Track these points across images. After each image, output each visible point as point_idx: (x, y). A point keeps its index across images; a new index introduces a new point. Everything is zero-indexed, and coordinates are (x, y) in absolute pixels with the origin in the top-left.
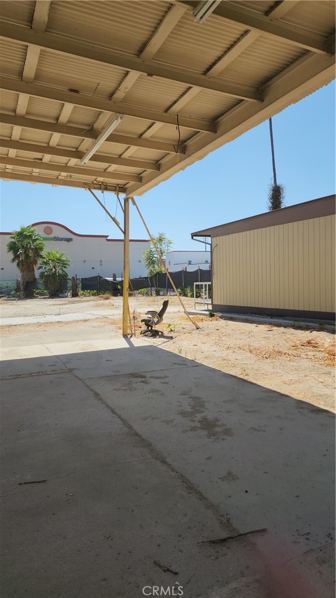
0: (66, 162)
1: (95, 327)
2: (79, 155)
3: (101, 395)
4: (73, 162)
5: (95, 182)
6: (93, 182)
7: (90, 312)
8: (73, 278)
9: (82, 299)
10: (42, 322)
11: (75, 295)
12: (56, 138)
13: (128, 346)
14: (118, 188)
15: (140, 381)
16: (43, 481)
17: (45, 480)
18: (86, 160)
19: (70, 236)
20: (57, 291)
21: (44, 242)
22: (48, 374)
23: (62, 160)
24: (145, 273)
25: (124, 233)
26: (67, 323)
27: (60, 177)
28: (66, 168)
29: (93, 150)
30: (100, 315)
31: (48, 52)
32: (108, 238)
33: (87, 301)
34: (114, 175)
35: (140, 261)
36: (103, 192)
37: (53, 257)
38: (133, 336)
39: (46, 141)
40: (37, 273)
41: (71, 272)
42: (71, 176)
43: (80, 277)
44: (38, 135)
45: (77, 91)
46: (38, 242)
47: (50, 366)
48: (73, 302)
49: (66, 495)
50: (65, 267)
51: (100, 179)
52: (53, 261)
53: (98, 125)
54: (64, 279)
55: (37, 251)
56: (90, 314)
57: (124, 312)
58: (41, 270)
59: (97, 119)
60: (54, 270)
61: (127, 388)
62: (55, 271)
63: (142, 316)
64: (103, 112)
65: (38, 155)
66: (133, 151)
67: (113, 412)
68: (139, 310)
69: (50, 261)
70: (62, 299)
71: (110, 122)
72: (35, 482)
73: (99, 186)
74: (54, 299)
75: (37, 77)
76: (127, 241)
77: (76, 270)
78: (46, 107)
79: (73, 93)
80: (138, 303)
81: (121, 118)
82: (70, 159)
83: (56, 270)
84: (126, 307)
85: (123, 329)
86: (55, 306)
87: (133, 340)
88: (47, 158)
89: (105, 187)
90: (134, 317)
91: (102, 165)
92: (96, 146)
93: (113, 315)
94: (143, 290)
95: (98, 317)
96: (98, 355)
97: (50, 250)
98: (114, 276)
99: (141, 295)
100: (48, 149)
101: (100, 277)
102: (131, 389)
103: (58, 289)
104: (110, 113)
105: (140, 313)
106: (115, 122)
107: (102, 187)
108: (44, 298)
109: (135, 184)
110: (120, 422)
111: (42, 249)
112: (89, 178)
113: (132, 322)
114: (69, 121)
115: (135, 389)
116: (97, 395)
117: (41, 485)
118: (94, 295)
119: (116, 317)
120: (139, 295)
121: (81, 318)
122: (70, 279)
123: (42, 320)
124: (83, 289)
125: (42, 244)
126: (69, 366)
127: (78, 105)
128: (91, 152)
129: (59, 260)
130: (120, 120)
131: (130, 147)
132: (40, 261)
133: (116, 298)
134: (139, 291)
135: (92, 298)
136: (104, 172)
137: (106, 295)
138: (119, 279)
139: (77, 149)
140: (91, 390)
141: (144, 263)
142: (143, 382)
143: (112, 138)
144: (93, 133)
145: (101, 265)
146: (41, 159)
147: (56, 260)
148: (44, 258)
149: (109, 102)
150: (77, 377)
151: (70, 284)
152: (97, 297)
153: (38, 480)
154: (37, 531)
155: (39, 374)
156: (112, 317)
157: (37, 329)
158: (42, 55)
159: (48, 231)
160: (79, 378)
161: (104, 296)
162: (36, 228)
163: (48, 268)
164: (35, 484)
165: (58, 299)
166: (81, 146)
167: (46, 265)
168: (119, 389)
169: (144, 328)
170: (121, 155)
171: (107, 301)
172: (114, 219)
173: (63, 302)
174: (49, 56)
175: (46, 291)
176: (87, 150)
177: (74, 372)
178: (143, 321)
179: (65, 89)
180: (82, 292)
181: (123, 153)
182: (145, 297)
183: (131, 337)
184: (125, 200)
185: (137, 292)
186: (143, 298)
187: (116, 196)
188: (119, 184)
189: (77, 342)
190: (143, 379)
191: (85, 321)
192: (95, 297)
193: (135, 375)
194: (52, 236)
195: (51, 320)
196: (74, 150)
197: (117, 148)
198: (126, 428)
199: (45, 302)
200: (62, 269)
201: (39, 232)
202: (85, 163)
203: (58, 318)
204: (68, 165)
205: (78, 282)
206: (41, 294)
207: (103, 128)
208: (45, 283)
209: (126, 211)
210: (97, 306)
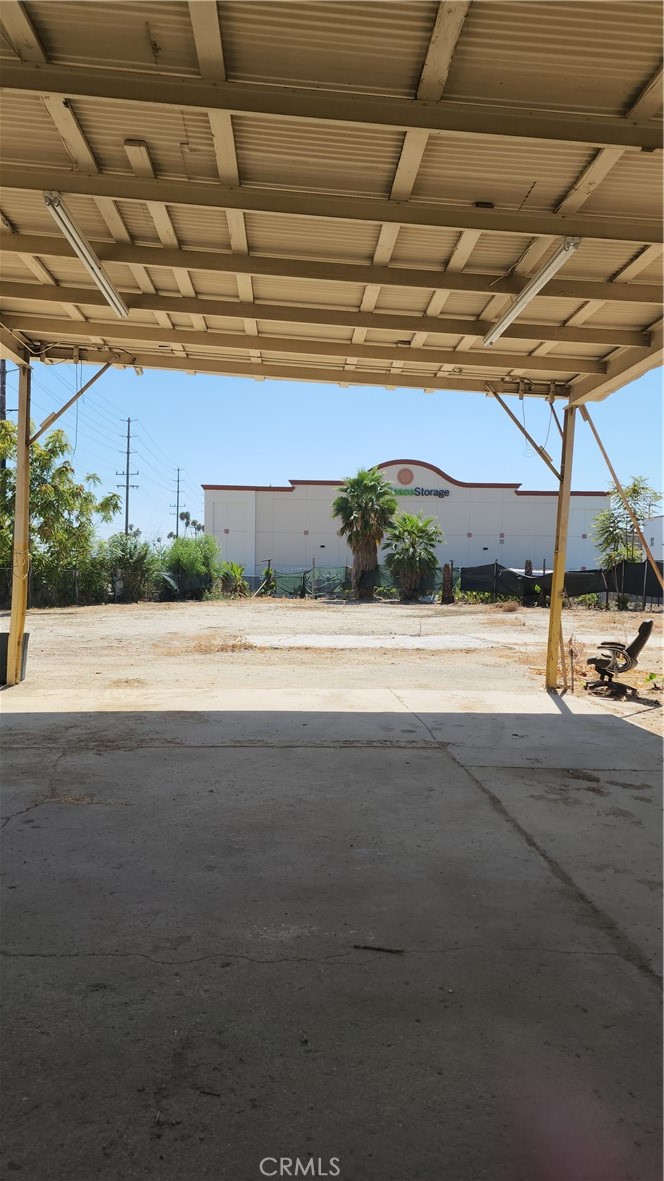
0: (454, 343)
1: (487, 665)
2: (481, 327)
3: (504, 804)
4: (469, 341)
5: (507, 379)
6: (503, 379)
7: (477, 635)
8: (446, 566)
9: (462, 609)
10: (389, 647)
11: (448, 599)
12: (441, 300)
13: (557, 711)
14: (552, 388)
15: (585, 786)
16: (398, 951)
17: (402, 951)
18: (495, 337)
19: (444, 485)
20: (415, 590)
21: (398, 498)
22: (400, 747)
23: (446, 339)
24: (596, 561)
25: (561, 478)
26: (434, 653)
27: (440, 374)
28: (452, 355)
29: (511, 314)
30: (497, 643)
31: (442, 138)
32: (520, 489)
33: (471, 613)
34: (549, 362)
35: (584, 536)
36: (521, 398)
37: (412, 527)
38: (569, 691)
39: (421, 306)
40: (381, 556)
41: (443, 555)
42: (461, 370)
43: (459, 564)
44: (406, 298)
45: (489, 205)
46: (387, 497)
47: (403, 731)
48: (444, 614)
49: (441, 988)
50: (433, 546)
51: (518, 372)
52: (410, 533)
53: (523, 266)
54: (430, 569)
55: (385, 514)
56: (478, 638)
57: (550, 640)
58: (389, 551)
59: (524, 254)
60: (411, 550)
61: (559, 797)
62: (414, 553)
63: (589, 651)
64: (538, 238)
65: (402, 334)
66: (595, 310)
67: (530, 842)
68: (581, 639)
69: (406, 534)
70: (423, 606)
71: (551, 256)
72: (384, 950)
73: (514, 386)
74: (410, 606)
75: (417, 189)
76: (566, 494)
77: (454, 551)
78: (428, 242)
79: (483, 210)
80: (576, 624)
81: (576, 245)
82: (463, 338)
83: (415, 551)
84: (556, 631)
85: (548, 675)
86: (411, 619)
87: (568, 699)
88: (421, 338)
89: (526, 388)
90: (571, 652)
91: (524, 344)
92: (517, 307)
93: (525, 644)
94: (588, 596)
95: (494, 645)
96: (497, 721)
97: (408, 512)
98: (529, 566)
99: (584, 607)
100: (425, 322)
101: (499, 567)
102: (566, 801)
103: (417, 588)
104: (552, 237)
105: (584, 645)
106: (561, 256)
107: (522, 386)
108: (391, 603)
109: (590, 377)
110: (546, 865)
111: (392, 511)
112: (497, 372)
113: (568, 661)
114: (467, 265)
115: (576, 802)
116: (495, 802)
117: (393, 957)
118: (484, 601)
119: (531, 649)
120: (580, 607)
121: (460, 646)
122: (439, 569)
123: (388, 643)
124: (464, 588)
125: (393, 501)
126: (440, 736)
127: (489, 232)
128: (507, 319)
129: (423, 531)
130: (572, 250)
131: (587, 302)
132: (387, 534)
133: (529, 610)
134: (580, 599)
135: (481, 607)
136: (529, 359)
137: (511, 603)
138: (538, 572)
139: (478, 316)
140: (484, 790)
141: (595, 540)
142: (593, 790)
143: (552, 289)
144: (512, 281)
145: (502, 542)
146: (409, 343)
147: (416, 531)
148: (395, 528)
149: (553, 217)
150: (454, 759)
151: (439, 578)
152: (492, 606)
153: (388, 948)
154: (389, 1046)
155: (385, 744)
156: (523, 649)
157: (379, 659)
158: (431, 145)
159: (405, 477)
160: (458, 763)
161: (506, 604)
162: (384, 471)
163: (401, 546)
164: (383, 954)
165: (416, 606)
166: (486, 310)
167: (397, 541)
168: (540, 798)
169: (593, 676)
170: (565, 322)
171: (512, 616)
172: (541, 451)
173: (425, 613)
174: (442, 145)
175: (394, 590)
176: (497, 317)
177: (450, 749)
178: (590, 661)
179: (465, 203)
180: (461, 595)
181: (572, 316)
182: (592, 612)
183: (564, 692)
184: (566, 412)
185: (576, 600)
186: (587, 613)
187: (548, 403)
188: (555, 380)
189: (454, 692)
190: (593, 785)
191: (468, 651)
192: (487, 607)
193: (576, 774)
194: (411, 486)
195: (403, 645)
196: (472, 319)
197: (560, 307)
198: (558, 881)
199: (393, 610)
200: (426, 549)
201: (389, 478)
202: (491, 343)
203: (417, 643)
204: (457, 349)
205: (455, 574)
206: (387, 595)
207: (534, 271)
208: (395, 573)
209: (567, 435)
210: (492, 623)
